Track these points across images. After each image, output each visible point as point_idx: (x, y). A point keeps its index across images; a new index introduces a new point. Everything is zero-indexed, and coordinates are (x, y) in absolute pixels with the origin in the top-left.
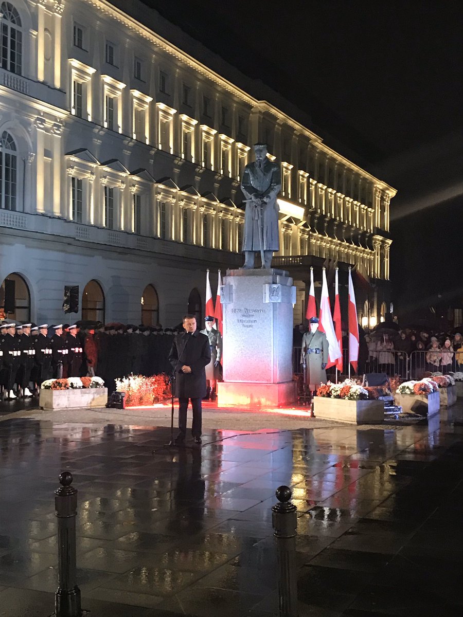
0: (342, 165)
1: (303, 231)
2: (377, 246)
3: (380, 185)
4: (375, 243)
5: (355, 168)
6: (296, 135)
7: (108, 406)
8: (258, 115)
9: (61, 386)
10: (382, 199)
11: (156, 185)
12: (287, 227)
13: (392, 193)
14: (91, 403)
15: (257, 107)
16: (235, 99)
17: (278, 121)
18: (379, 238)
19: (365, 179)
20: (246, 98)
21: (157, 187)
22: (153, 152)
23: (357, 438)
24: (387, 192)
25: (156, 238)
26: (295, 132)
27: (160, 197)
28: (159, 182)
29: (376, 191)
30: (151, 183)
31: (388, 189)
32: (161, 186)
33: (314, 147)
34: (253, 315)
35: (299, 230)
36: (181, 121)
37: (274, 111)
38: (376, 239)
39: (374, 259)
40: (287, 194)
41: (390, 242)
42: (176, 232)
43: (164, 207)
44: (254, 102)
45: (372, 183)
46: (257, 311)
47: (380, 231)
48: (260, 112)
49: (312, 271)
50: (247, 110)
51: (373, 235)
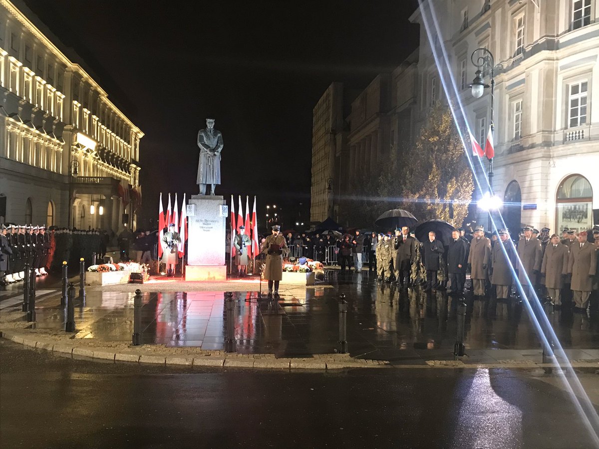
0: (115, 113)
1: (94, 158)
2: (132, 171)
3: (135, 129)
4: (131, 169)
5: (123, 116)
6: (92, 90)
7: (130, 282)
8: (71, 73)
9: (105, 270)
10: (135, 140)
11: (7, 118)
12: (86, 155)
13: (141, 135)
14: (121, 280)
15: (70, 68)
16: (57, 60)
17: (82, 79)
18: (134, 166)
19: (127, 125)
20: (65, 60)
21: (8, 120)
22: (6, 94)
23: (307, 293)
24: (138, 134)
25: (6, 159)
26: (91, 88)
27: (10, 127)
28: (10, 116)
29: (132, 133)
30: (4, 116)
31: (139, 133)
32: (11, 120)
33: (101, 100)
34: (210, 224)
35: (92, 158)
36: (24, 72)
37: (82, 72)
38: (132, 167)
39: (130, 180)
40: (86, 131)
41: (139, 169)
42: (19, 156)
43: (11, 135)
44: (69, 64)
45: (130, 128)
46: (213, 221)
47: (134, 162)
48: (72, 71)
49: (232, 198)
50: (63, 69)
51: (130, 164)
